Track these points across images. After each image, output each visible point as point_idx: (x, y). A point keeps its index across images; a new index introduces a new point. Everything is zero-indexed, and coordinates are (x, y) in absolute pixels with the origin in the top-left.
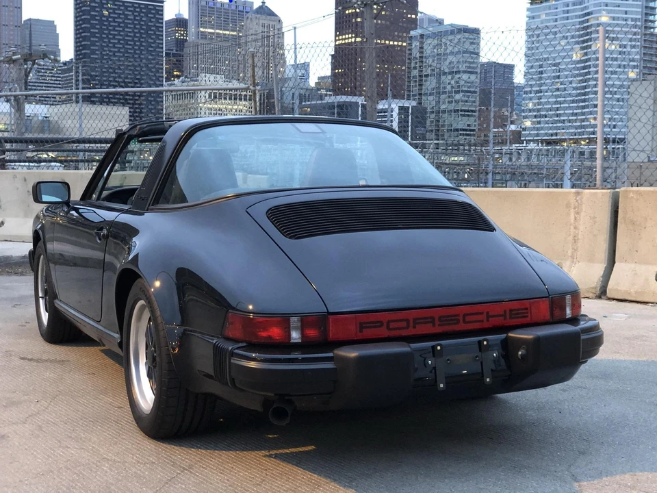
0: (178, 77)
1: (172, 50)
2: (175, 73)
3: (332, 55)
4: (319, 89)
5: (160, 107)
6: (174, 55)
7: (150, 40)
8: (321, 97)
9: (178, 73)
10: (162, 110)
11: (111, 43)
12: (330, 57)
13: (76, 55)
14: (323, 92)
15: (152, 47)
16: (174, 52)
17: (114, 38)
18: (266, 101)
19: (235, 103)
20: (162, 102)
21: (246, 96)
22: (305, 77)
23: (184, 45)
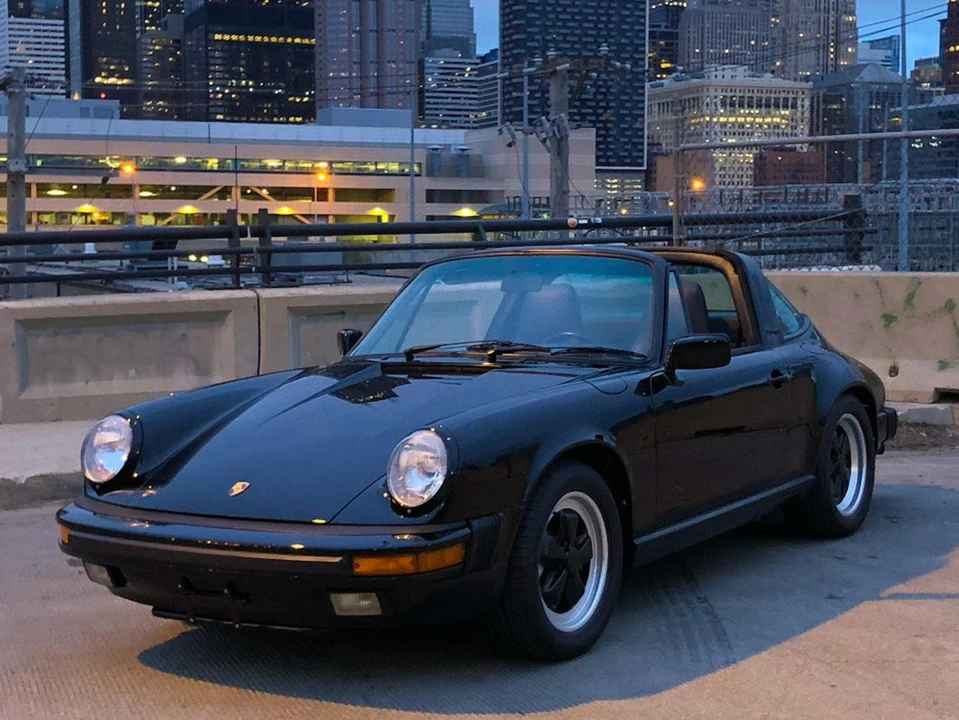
0: (668, 71)
1: (660, 26)
2: (663, 66)
3: (942, 22)
4: (918, 83)
5: (638, 125)
6: (663, 36)
7: (624, 12)
8: (924, 97)
9: (668, 65)
10: (643, 130)
11: (560, 20)
12: (939, 23)
13: (503, 44)
14: (926, 85)
15: (627, 23)
16: (663, 29)
17: (565, 12)
18: (822, 107)
19: (769, 114)
20: (643, 116)
21: (786, 99)
22: (894, 60)
23: (677, 15)
